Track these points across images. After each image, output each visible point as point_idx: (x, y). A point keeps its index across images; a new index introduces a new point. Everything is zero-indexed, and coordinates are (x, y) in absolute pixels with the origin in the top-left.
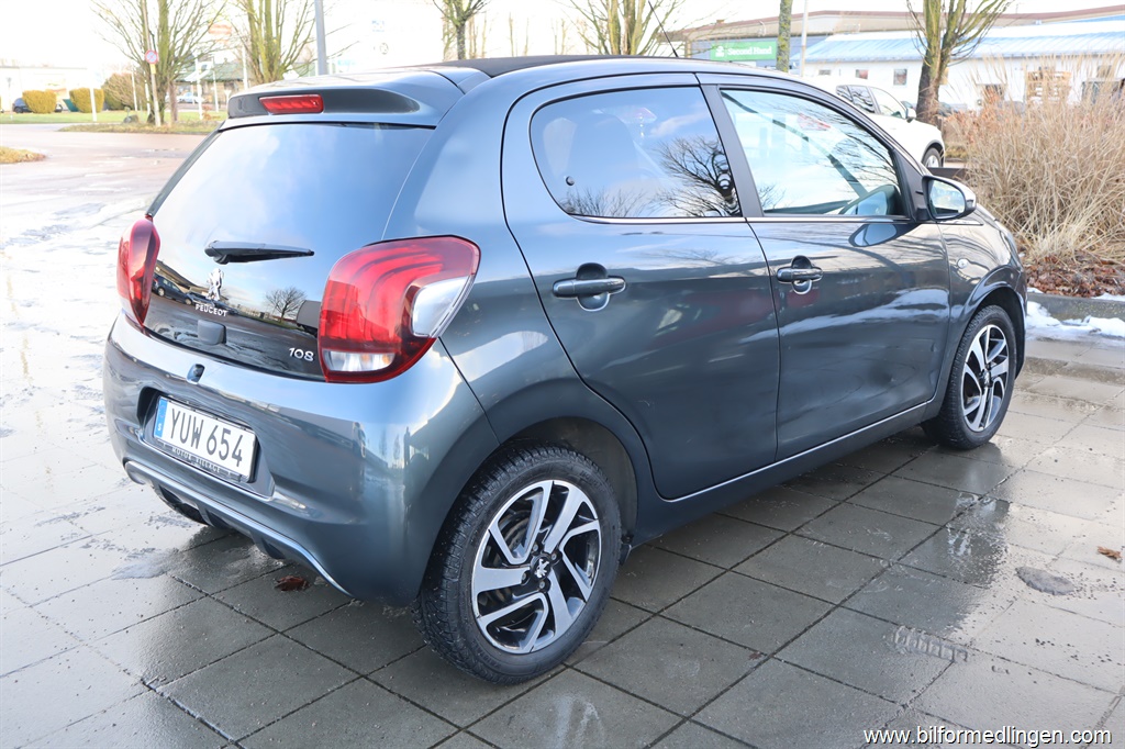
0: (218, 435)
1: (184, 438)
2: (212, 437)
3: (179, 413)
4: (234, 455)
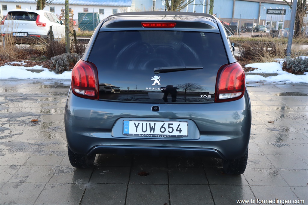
0: (166, 126)
1: (144, 130)
2: (162, 127)
3: (139, 123)
4: (177, 130)
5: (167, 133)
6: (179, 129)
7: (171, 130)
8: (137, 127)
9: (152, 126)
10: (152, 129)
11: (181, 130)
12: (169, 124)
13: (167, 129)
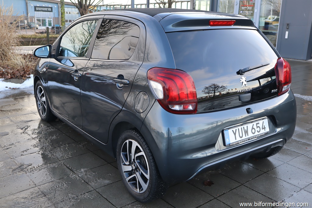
0: (255, 127)
1: (241, 136)
2: (253, 128)
3: (236, 130)
4: (263, 129)
5: (257, 133)
6: (263, 127)
7: (258, 129)
8: (235, 134)
9: (246, 130)
10: (246, 132)
11: (265, 127)
12: (257, 124)
13: (256, 129)
